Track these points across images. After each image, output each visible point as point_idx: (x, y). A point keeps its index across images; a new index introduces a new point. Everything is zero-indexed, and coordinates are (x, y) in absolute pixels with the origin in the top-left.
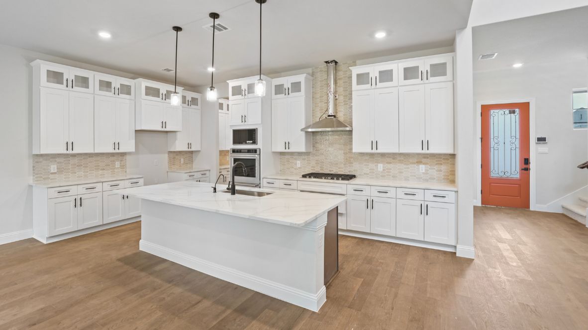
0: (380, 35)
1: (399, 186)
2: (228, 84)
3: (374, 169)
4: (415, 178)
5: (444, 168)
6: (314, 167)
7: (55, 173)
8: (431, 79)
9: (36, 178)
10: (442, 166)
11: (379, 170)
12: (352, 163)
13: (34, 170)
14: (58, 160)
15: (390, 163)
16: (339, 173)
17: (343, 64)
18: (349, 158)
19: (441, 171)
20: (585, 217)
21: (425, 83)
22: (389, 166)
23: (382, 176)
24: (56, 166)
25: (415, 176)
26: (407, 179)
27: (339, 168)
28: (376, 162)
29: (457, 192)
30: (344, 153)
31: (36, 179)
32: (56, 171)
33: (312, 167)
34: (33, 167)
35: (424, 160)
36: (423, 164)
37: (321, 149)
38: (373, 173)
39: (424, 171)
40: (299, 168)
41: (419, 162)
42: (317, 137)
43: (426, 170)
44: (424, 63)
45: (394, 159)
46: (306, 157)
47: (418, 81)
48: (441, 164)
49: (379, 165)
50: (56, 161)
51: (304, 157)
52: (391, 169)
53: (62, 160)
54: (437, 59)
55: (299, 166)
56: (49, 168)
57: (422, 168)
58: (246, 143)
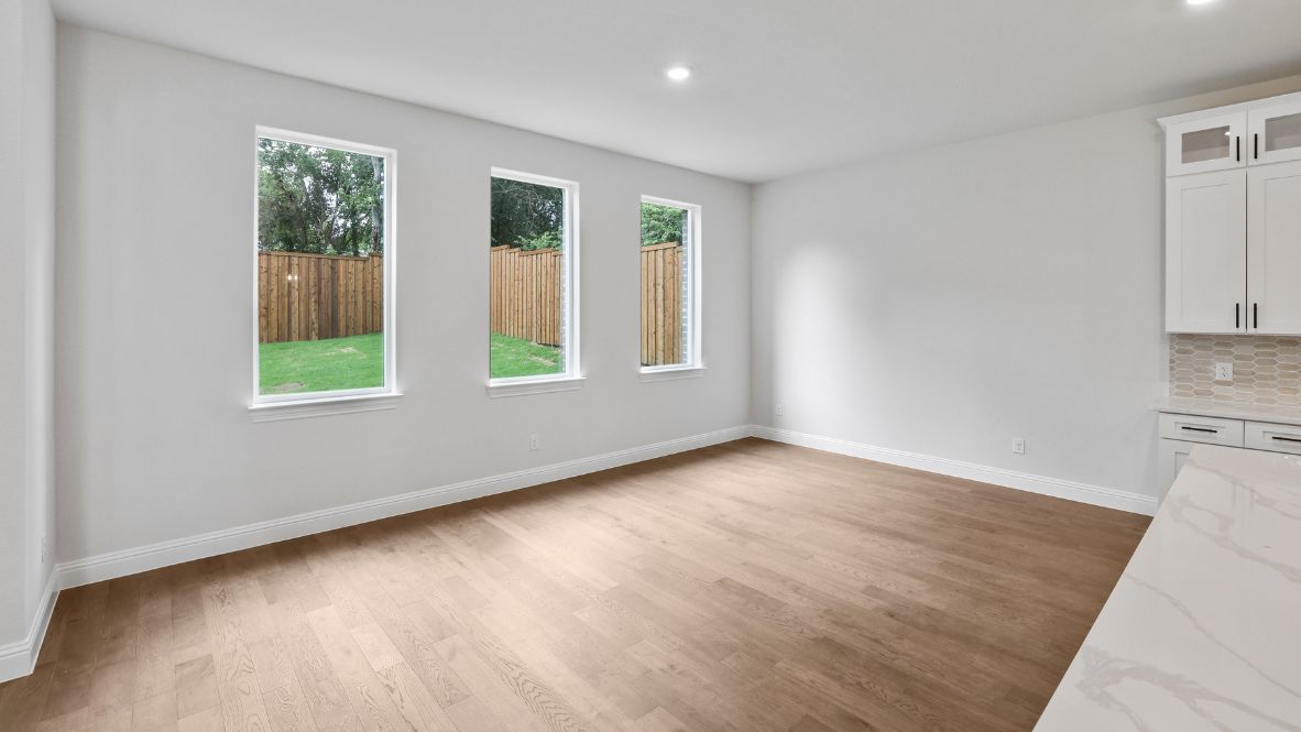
7: (1228, 384)
9: (1178, 387)
13: (1172, 369)
14: (1237, 350)
24: (1230, 365)
31: (1177, 390)
32: (1229, 378)
34: (1172, 361)
50: (1230, 353)
53: (1250, 350)
56: (1211, 367)
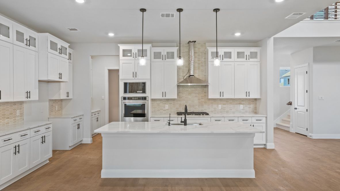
0: (238, 34)
1: (240, 116)
2: (119, 47)
3: (216, 108)
4: (238, 112)
5: (252, 106)
6: (178, 108)
8: (251, 60)
10: (251, 105)
11: (219, 108)
12: (203, 105)
15: (225, 104)
16: (195, 111)
17: (198, 44)
18: (201, 102)
19: (250, 108)
20: (289, 127)
21: (248, 61)
22: (224, 106)
23: (221, 112)
25: (238, 111)
26: (234, 113)
27: (195, 109)
28: (218, 104)
29: (266, 117)
30: (198, 99)
33: (176, 108)
35: (242, 102)
36: (242, 104)
37: (183, 97)
38: (216, 110)
39: (242, 108)
40: (167, 109)
41: (240, 104)
42: (181, 89)
43: (243, 108)
44: (247, 51)
45: (227, 102)
46: (172, 102)
47: (244, 60)
48: (250, 104)
49: (219, 105)
51: (171, 102)
52: (225, 108)
54: (254, 50)
55: (167, 108)
57: (242, 106)
58: (137, 93)
